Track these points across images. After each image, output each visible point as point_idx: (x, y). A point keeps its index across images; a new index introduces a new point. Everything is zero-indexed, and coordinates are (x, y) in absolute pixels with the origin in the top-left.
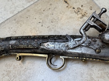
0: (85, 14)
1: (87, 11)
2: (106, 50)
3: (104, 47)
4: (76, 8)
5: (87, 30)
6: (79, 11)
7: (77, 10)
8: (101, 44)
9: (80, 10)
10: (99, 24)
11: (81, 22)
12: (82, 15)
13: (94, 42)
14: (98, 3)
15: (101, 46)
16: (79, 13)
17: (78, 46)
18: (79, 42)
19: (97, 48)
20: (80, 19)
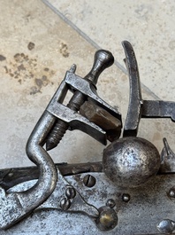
0: (47, 74)
1: (52, 63)
2: (134, 209)
3: (127, 201)
4: (10, 58)
5: (53, 145)
6: (21, 68)
7: (14, 62)
8: (113, 192)
9: (25, 64)
10: (93, 115)
11: (36, 107)
12: (37, 80)
13: (86, 185)
14: (86, 30)
15: (114, 198)
16: (22, 73)
17: (31, 213)
18: (31, 196)
19: (100, 210)
20: (30, 97)
